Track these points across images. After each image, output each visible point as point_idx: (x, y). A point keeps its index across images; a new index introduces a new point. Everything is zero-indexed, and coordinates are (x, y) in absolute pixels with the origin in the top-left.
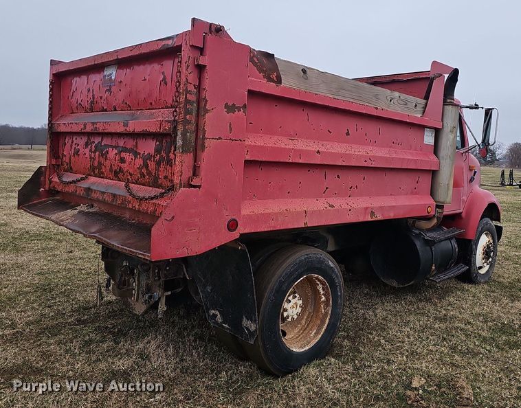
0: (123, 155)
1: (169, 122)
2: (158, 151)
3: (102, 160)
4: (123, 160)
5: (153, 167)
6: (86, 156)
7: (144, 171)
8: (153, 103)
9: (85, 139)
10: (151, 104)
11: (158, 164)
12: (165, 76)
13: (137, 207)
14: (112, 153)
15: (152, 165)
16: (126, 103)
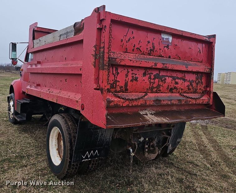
0: (177, 80)
1: (208, 69)
2: (197, 79)
3: (161, 83)
4: (177, 83)
5: (195, 85)
6: (145, 81)
7: (190, 87)
8: (193, 59)
9: (143, 71)
10: (192, 59)
11: (197, 84)
12: (200, 50)
13: (194, 102)
14: (169, 80)
15: (194, 85)
16: (178, 56)
